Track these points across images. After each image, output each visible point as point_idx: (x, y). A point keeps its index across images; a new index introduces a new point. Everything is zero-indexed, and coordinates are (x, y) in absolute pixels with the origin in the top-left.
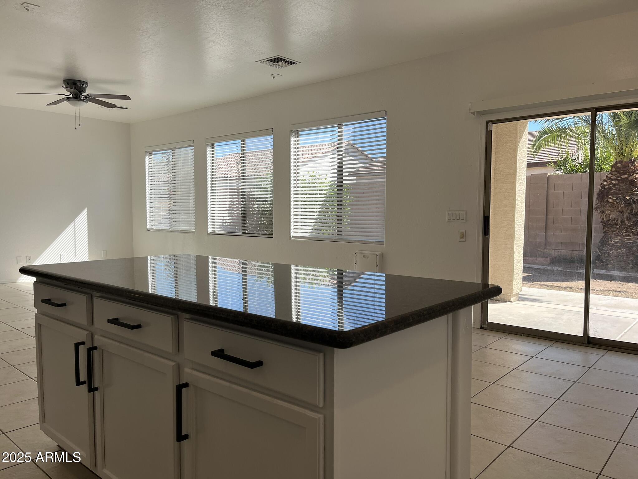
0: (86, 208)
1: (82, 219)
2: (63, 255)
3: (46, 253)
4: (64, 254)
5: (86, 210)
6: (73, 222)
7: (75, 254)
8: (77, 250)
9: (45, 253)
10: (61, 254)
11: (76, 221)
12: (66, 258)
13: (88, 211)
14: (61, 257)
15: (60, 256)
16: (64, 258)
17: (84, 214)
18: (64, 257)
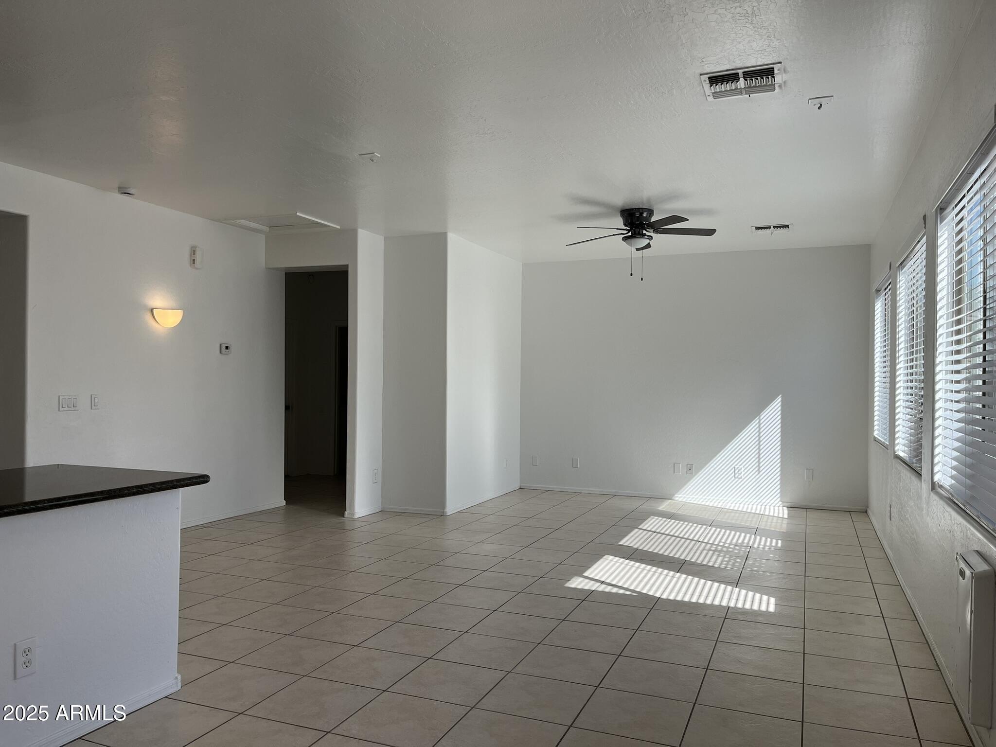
0: (780, 396)
1: (773, 412)
2: (739, 469)
3: (715, 462)
4: (740, 467)
5: (780, 400)
6: (757, 418)
7: (759, 470)
8: (763, 455)
9: (713, 462)
10: (736, 467)
11: (762, 417)
12: (743, 473)
13: (782, 401)
14: (736, 472)
15: (734, 470)
16: (740, 474)
17: (777, 404)
18: (739, 472)
